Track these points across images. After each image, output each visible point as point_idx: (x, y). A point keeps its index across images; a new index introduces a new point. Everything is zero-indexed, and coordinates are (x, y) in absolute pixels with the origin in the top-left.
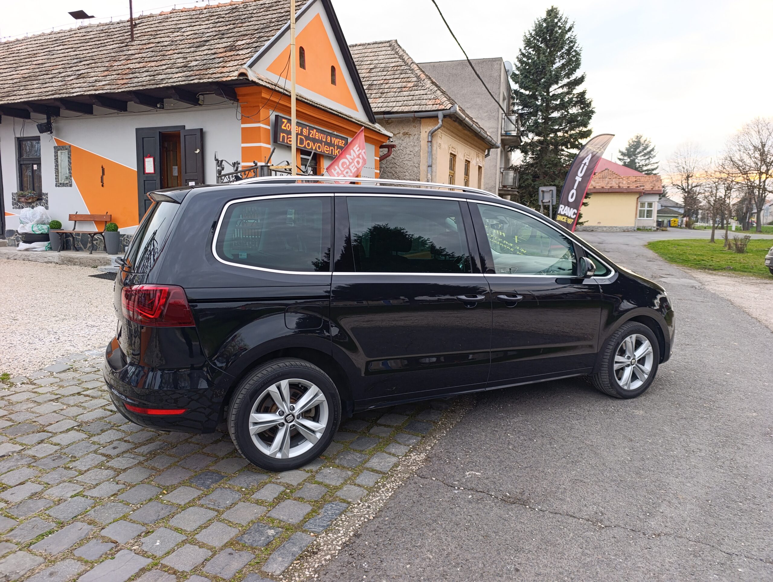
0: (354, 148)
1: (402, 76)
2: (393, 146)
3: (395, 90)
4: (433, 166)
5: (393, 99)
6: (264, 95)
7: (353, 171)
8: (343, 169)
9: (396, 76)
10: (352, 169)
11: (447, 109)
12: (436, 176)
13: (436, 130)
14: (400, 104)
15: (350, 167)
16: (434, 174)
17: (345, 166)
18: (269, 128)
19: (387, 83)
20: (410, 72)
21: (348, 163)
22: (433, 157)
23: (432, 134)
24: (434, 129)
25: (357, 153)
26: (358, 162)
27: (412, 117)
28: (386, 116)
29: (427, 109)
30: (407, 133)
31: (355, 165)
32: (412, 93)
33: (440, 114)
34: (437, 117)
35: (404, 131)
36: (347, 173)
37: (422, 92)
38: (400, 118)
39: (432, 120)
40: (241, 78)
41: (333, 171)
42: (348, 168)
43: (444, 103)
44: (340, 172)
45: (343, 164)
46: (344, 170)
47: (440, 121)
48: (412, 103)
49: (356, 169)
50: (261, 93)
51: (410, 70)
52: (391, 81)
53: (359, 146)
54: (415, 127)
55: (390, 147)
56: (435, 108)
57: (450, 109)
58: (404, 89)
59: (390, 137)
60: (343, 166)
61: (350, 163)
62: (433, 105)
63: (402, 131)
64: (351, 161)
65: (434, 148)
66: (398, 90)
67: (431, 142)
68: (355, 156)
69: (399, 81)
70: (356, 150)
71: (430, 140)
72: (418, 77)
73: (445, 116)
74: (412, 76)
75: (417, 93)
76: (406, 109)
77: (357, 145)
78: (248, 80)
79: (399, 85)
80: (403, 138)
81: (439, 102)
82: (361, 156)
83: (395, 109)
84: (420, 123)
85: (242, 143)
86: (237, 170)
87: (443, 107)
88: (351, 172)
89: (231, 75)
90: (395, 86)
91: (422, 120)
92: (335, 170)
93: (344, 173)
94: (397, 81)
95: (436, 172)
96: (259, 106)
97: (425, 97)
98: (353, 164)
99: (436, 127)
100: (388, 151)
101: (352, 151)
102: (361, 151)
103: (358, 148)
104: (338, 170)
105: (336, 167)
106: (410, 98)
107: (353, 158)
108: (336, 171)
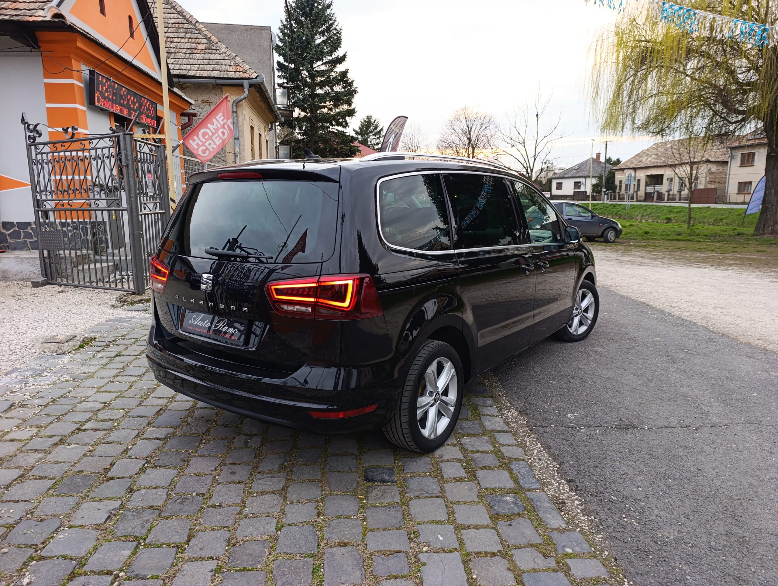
0: (218, 117)
1: (188, 35)
2: (195, 115)
3: (184, 51)
4: (240, 138)
5: (185, 61)
6: (79, 44)
7: (218, 143)
8: (204, 140)
9: (182, 35)
10: (216, 141)
11: (252, 78)
12: (244, 149)
13: (241, 100)
14: (196, 67)
15: (214, 138)
16: (242, 147)
17: (207, 137)
18: (82, 85)
19: (171, 42)
20: (196, 32)
21: (210, 134)
22: (240, 129)
23: (237, 103)
24: (240, 99)
25: (222, 123)
26: (223, 133)
27: (212, 84)
28: (181, 80)
29: (230, 76)
30: (206, 101)
31: (219, 136)
32: (206, 56)
33: (246, 83)
34: (242, 86)
35: (203, 98)
36: (210, 144)
37: (218, 57)
38: (199, 83)
39: (235, 89)
40: (56, 20)
41: (191, 141)
42: (210, 138)
43: (248, 72)
44: (201, 143)
45: (204, 134)
46: (206, 142)
47: (246, 90)
48: (211, 67)
49: (221, 141)
50: (76, 41)
51: (197, 30)
52: (176, 40)
53: (224, 115)
54: (216, 95)
55: (191, 116)
56: (237, 75)
57: (256, 78)
58: (196, 51)
59: (191, 104)
60: (204, 137)
61: (213, 134)
62: (235, 72)
63: (200, 99)
64: (214, 131)
65: (240, 120)
66: (188, 51)
67: (236, 112)
68: (219, 126)
69: (186, 40)
70: (220, 120)
71: (235, 110)
72: (209, 39)
73: (251, 86)
74: (201, 36)
75: (212, 56)
76: (205, 74)
77: (221, 114)
78: (64, 23)
79: (188, 46)
80: (202, 106)
81: (241, 70)
82: (226, 126)
83: (192, 73)
84: (222, 91)
85: (47, 103)
86: (72, 138)
87: (248, 76)
88: (215, 144)
89: (36, 14)
90: (182, 46)
91: (223, 87)
92: (194, 141)
93: (207, 144)
94: (183, 40)
95: (244, 146)
96: (69, 58)
97: (223, 62)
98: (217, 135)
99: (242, 97)
100: (189, 120)
101: (214, 120)
102: (225, 120)
103: (222, 118)
104: (197, 141)
105: (195, 137)
106: (206, 62)
107: (216, 128)
108: (196, 142)
